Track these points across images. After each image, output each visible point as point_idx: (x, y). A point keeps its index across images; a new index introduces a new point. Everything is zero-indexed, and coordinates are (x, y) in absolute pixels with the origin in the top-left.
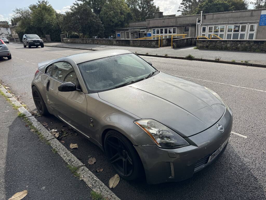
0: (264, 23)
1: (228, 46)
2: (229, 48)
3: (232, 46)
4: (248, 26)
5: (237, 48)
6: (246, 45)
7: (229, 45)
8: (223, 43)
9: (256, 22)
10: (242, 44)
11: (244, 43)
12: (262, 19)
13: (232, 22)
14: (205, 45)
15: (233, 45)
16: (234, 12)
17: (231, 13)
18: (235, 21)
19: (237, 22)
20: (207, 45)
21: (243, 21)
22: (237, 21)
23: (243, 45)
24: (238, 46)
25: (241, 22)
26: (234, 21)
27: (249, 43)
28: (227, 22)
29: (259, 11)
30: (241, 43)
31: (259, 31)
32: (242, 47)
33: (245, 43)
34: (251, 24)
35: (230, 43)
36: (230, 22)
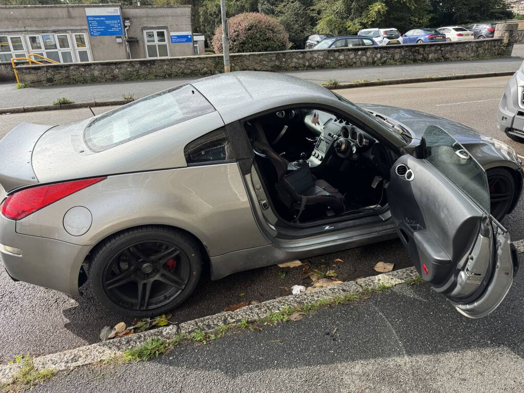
0: (98, 31)
1: (95, 75)
2: (100, 77)
3: (103, 73)
4: (71, 37)
5: (113, 76)
6: (129, 69)
7: (96, 73)
8: (83, 70)
9: (83, 29)
10: (121, 68)
11: (122, 66)
12: (91, 23)
13: (34, 29)
14: (43, 78)
15: (105, 71)
16: (30, 8)
17: (25, 10)
18: (41, 27)
19: (46, 28)
20: (49, 76)
21: (57, 26)
22: (45, 26)
23: (122, 71)
24: (115, 72)
25: (53, 28)
26: (37, 26)
27: (133, 66)
28: (23, 29)
29: (81, 9)
30: (119, 66)
31: (93, 45)
32: (122, 74)
33: (125, 66)
34: (75, 32)
35: (97, 68)
36: (29, 29)
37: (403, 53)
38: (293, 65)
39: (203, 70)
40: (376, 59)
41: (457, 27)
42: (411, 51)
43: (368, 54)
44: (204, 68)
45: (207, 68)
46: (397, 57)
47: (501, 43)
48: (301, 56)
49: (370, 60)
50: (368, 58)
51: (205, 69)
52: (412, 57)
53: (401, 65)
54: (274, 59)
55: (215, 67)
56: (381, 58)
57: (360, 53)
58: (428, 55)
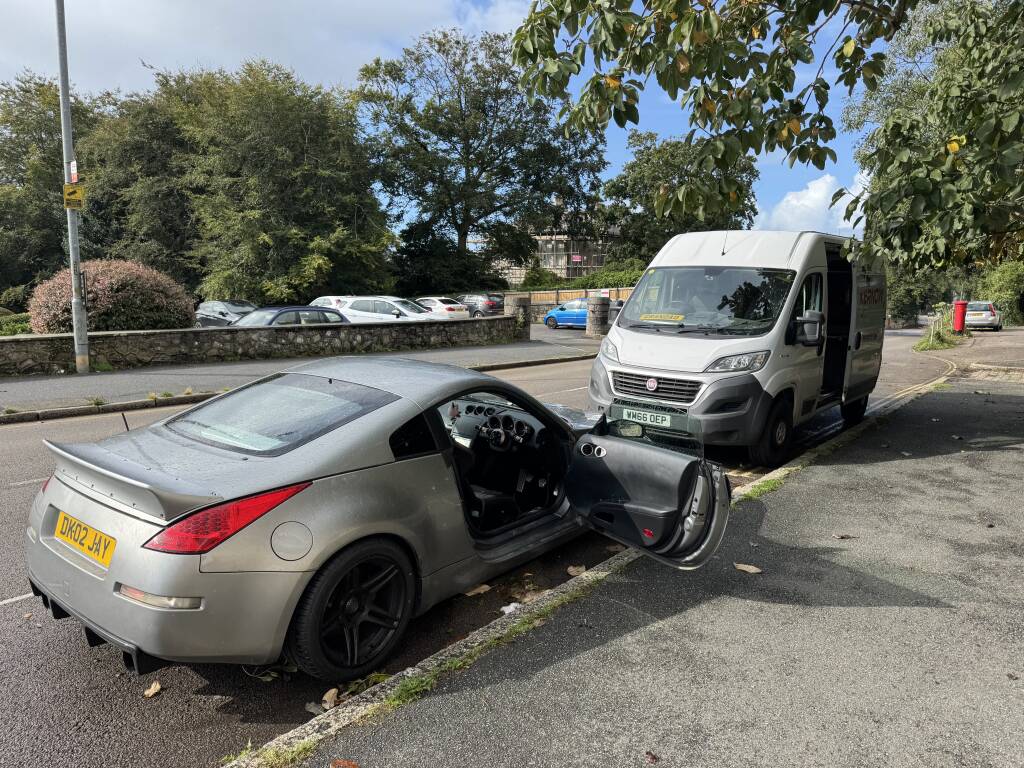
37: (394, 335)
38: (214, 352)
39: (25, 364)
40: (355, 342)
41: (443, 298)
42: (404, 332)
43: (342, 335)
44: (25, 360)
45: (33, 359)
46: (386, 340)
47: (516, 322)
48: (228, 337)
49: (347, 344)
50: (342, 342)
51: (30, 362)
52: (407, 341)
53: (393, 352)
54: (177, 342)
55: (53, 358)
56: (363, 341)
57: (329, 333)
58: (429, 338)
